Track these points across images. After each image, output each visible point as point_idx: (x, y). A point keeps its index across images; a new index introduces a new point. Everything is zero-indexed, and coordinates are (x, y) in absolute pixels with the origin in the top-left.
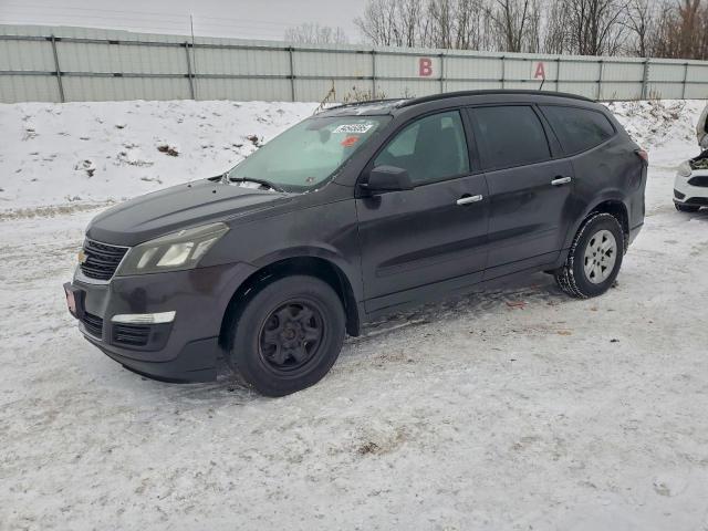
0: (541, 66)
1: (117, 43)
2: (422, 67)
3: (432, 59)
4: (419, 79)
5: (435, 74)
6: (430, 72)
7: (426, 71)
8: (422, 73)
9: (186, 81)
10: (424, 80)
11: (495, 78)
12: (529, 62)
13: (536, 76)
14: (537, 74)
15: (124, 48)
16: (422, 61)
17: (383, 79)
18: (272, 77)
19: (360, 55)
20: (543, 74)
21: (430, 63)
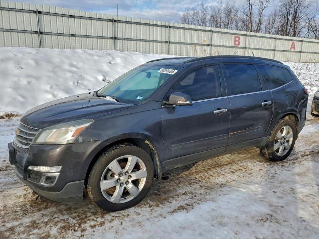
0: (293, 43)
2: (235, 41)
3: (241, 37)
4: (233, 47)
5: (242, 45)
6: (239, 44)
7: (237, 43)
8: (235, 44)
10: (236, 48)
14: (291, 48)
16: (235, 38)
20: (294, 48)
21: (239, 39)
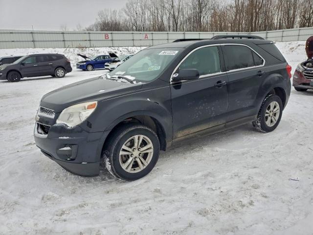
0: (146, 35)
1: (12, 33)
2: (106, 37)
6: (108, 38)
9: (32, 42)
12: (142, 34)
14: (145, 38)
15: (14, 34)
18: (58, 41)
20: (147, 37)
21: (108, 35)
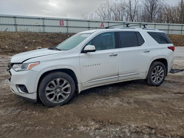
4: (59, 27)
5: (65, 25)
7: (62, 24)
10: (61, 27)
11: (86, 27)
12: (98, 23)
13: (101, 26)
16: (60, 21)
17: (47, 26)
19: (39, 20)
20: (103, 26)
21: (63, 22)
